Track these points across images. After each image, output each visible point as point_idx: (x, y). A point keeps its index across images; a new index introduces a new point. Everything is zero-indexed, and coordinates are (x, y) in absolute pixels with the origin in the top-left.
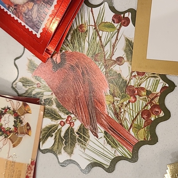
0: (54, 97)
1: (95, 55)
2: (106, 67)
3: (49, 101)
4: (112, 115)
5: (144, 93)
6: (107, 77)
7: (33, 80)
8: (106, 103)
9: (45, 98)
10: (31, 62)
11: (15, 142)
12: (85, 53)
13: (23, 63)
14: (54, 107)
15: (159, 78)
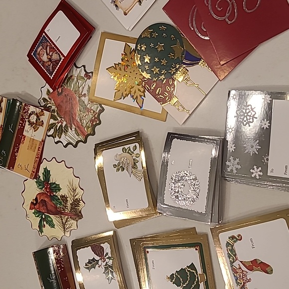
0: (56, 109)
1: (76, 91)
2: (79, 97)
3: (54, 111)
4: (79, 120)
5: (92, 112)
6: (79, 102)
7: (48, 99)
8: (77, 114)
9: (52, 109)
10: (48, 90)
11: (36, 129)
12: (72, 89)
13: (45, 90)
14: (56, 114)
15: (98, 105)
